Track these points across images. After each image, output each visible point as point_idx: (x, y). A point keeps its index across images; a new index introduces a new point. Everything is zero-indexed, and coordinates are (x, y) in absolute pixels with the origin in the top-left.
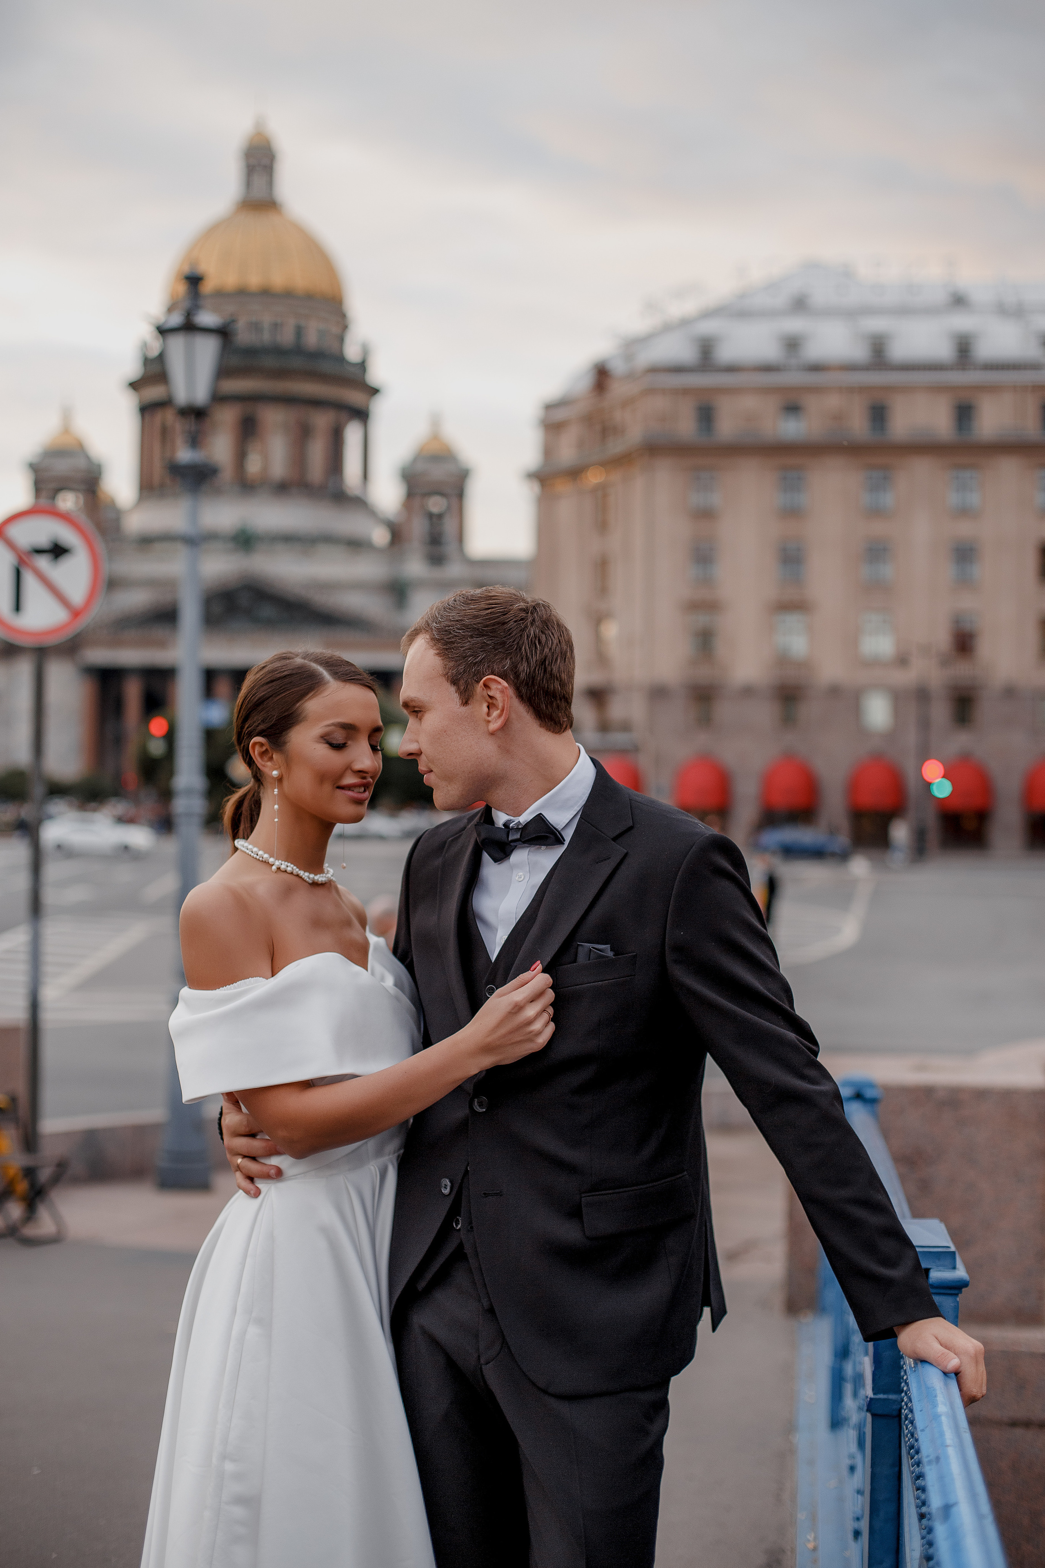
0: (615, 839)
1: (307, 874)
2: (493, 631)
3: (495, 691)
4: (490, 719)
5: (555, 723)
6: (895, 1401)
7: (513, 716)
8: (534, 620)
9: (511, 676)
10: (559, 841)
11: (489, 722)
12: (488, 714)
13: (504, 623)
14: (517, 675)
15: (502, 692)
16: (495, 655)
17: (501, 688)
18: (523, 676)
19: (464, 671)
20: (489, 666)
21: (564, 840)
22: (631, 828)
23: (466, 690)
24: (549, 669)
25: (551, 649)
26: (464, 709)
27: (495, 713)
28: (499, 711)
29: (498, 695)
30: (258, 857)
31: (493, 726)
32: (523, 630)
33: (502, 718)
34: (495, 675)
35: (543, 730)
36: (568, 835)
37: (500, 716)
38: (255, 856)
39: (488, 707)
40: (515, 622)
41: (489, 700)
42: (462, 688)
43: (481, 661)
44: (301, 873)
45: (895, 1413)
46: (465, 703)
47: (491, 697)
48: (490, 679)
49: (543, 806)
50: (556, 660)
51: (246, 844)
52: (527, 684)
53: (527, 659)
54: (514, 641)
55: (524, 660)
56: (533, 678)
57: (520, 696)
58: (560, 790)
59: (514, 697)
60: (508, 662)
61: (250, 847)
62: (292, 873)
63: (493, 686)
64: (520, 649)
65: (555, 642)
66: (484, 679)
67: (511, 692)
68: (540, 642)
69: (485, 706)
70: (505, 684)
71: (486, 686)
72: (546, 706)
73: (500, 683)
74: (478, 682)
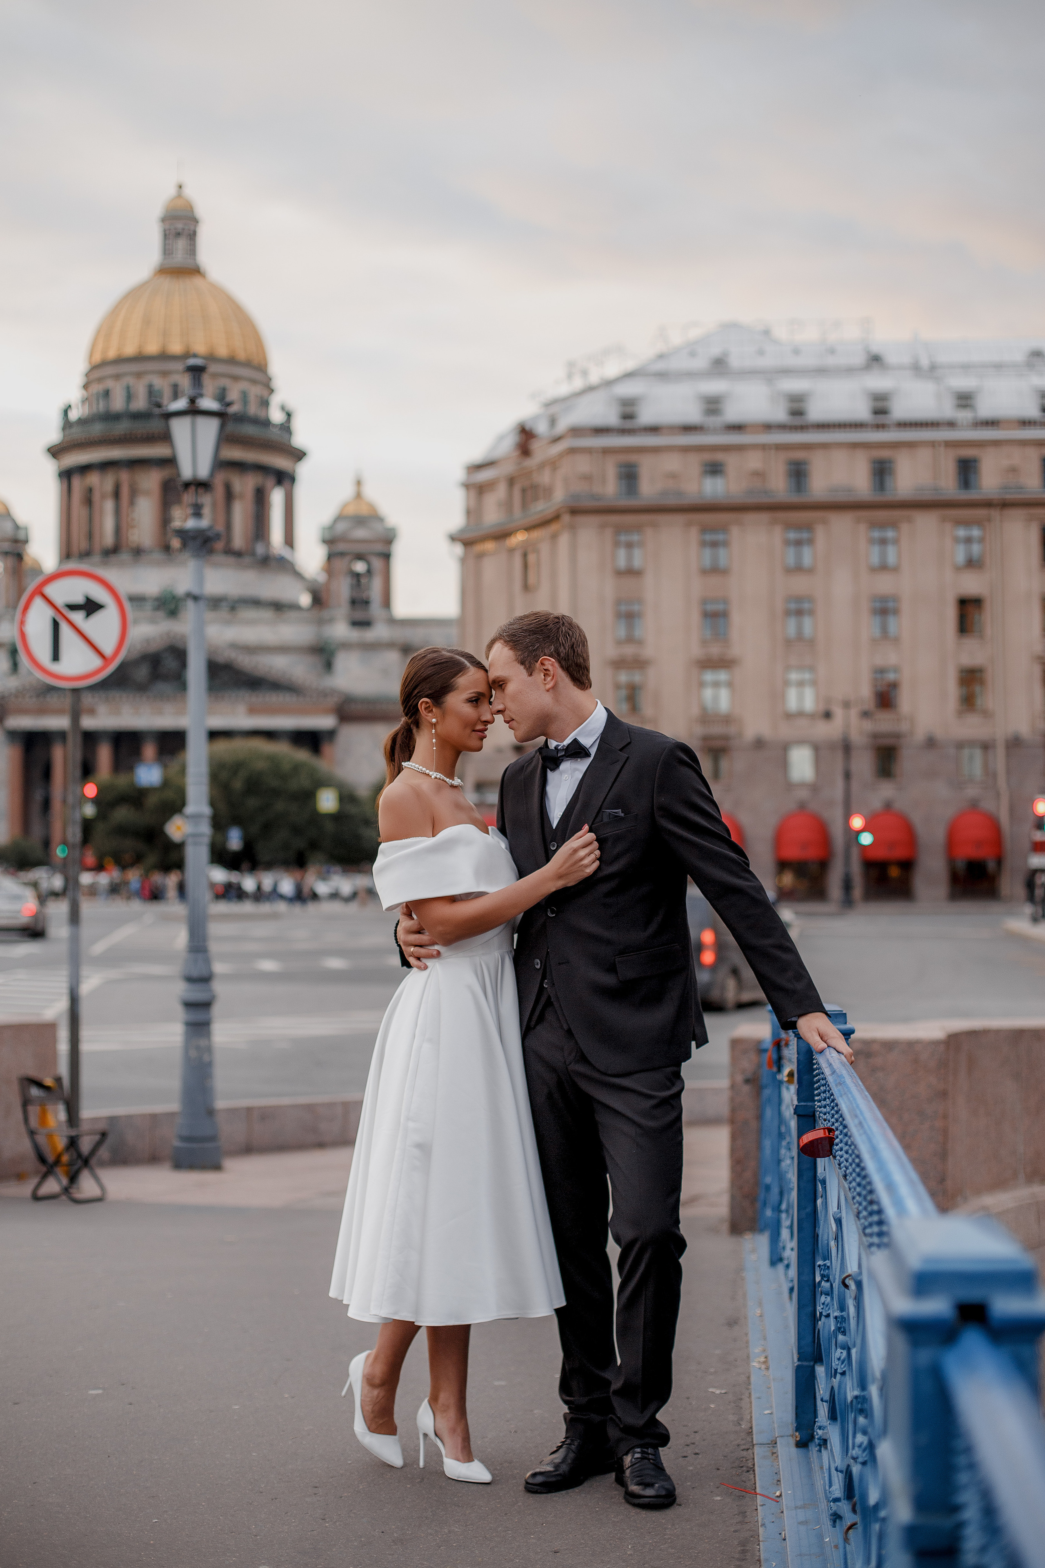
0: (621, 750)
1: (448, 780)
2: (542, 630)
3: (548, 665)
4: (546, 682)
5: (581, 683)
6: (811, 1106)
7: (559, 679)
8: (564, 623)
9: (556, 655)
10: (588, 755)
11: (546, 684)
12: (545, 680)
13: (547, 626)
14: (559, 654)
15: (552, 665)
16: (545, 644)
17: (551, 663)
18: (562, 655)
19: (528, 656)
20: (542, 651)
21: (591, 754)
22: (630, 743)
23: (530, 667)
24: (576, 651)
25: (575, 639)
26: (530, 678)
27: (549, 679)
28: (551, 677)
29: (550, 668)
30: (419, 770)
31: (548, 686)
32: (559, 628)
33: (554, 680)
34: (546, 656)
35: (575, 688)
36: (593, 751)
37: (552, 679)
38: (417, 770)
39: (544, 675)
40: (553, 624)
41: (545, 671)
42: (528, 666)
43: (537, 649)
44: (445, 779)
45: (811, 1114)
46: (531, 675)
47: (545, 670)
48: (544, 658)
49: (578, 734)
50: (579, 645)
51: (410, 763)
52: (565, 659)
53: (563, 645)
54: (554, 635)
55: (562, 645)
56: (568, 656)
57: (562, 667)
58: (588, 723)
59: (559, 668)
60: (552, 648)
61: (414, 764)
62: (440, 779)
63: (546, 663)
64: (559, 640)
65: (578, 635)
66: (541, 659)
67: (557, 665)
68: (569, 635)
69: (542, 674)
70: (554, 660)
71: (542, 664)
72: (577, 674)
73: (550, 660)
74: (537, 662)
